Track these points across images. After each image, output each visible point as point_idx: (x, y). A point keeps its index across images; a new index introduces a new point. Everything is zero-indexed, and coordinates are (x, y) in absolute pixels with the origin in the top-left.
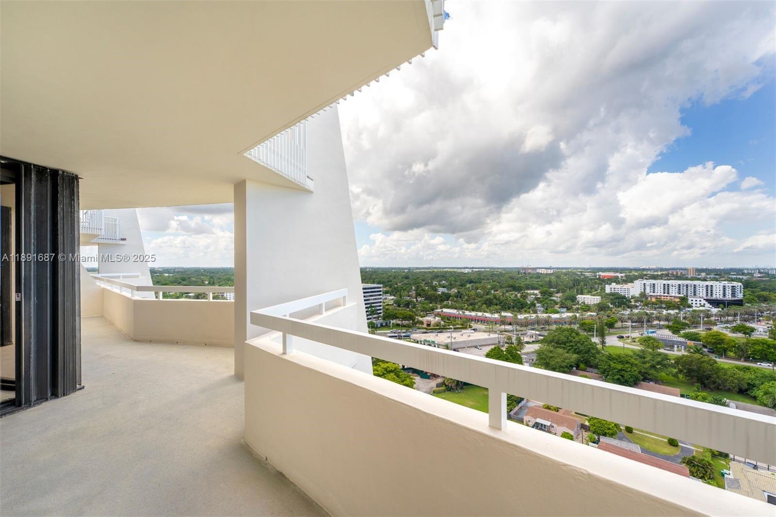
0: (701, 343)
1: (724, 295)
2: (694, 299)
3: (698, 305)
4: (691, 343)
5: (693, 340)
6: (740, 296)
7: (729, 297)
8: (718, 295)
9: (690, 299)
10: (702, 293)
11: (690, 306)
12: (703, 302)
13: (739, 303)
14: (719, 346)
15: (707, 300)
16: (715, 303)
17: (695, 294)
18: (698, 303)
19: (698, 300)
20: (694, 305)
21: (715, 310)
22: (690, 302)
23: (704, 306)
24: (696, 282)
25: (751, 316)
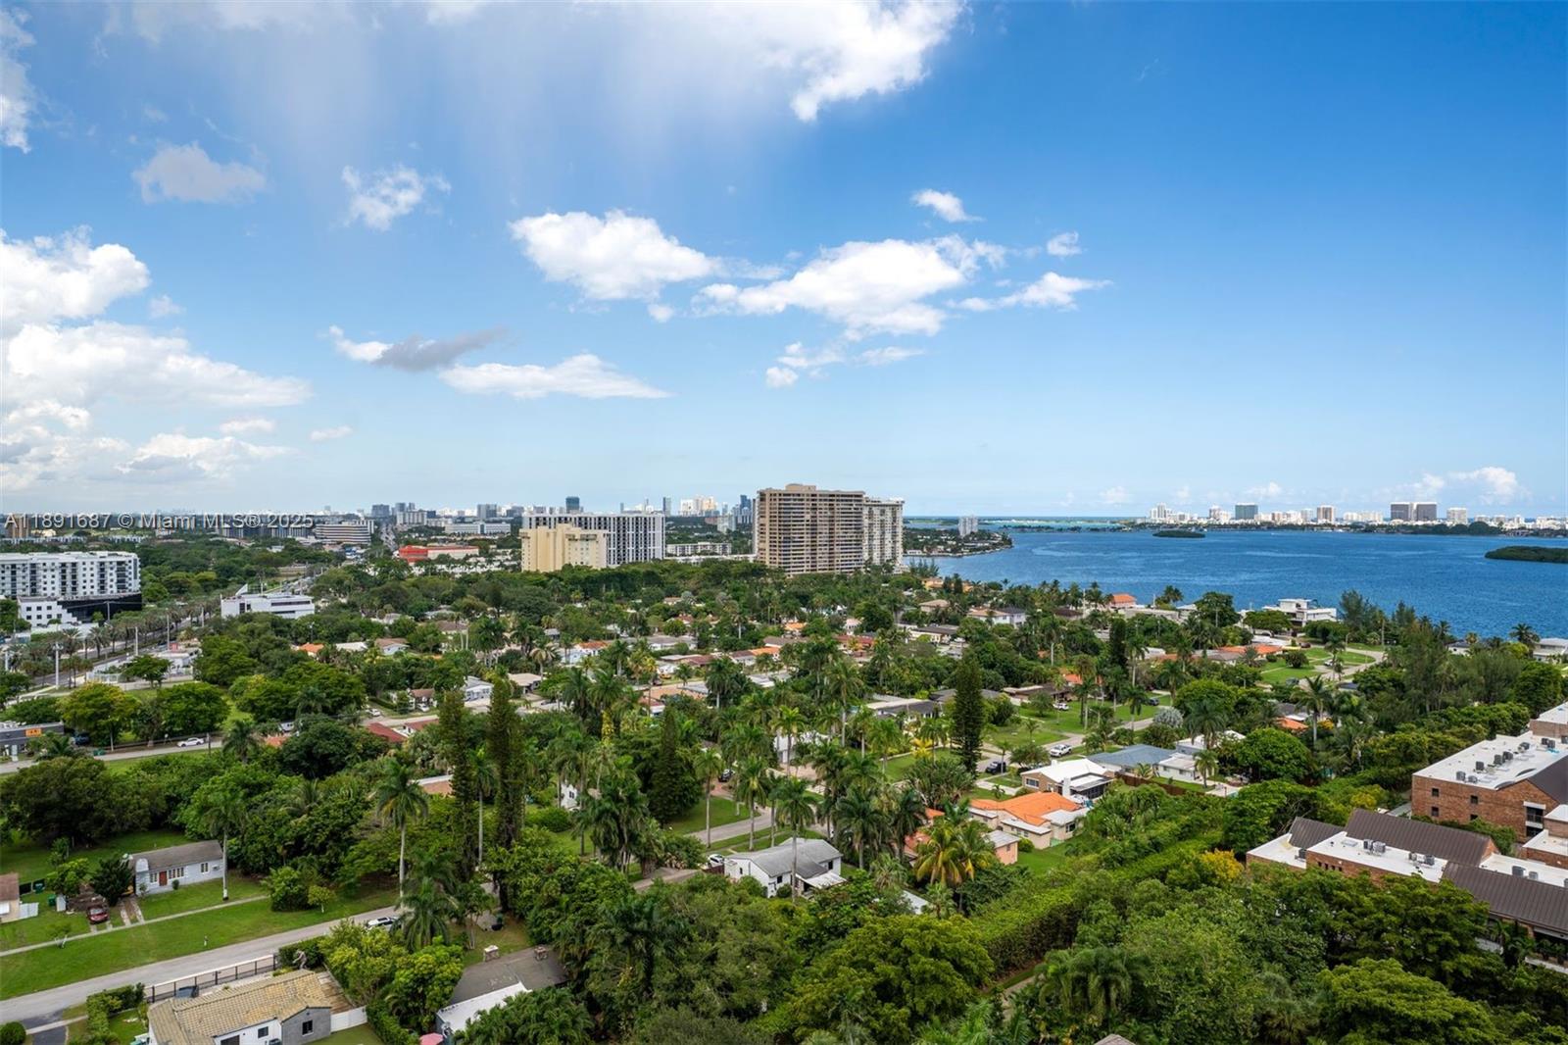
0: (61, 723)
1: (102, 588)
2: (34, 605)
3: (44, 620)
4: (34, 731)
5: (40, 722)
6: (134, 586)
7: (112, 591)
8: (88, 589)
9: (24, 605)
10: (50, 584)
11: (24, 627)
12: (57, 609)
13: (133, 604)
14: (103, 722)
15: (64, 604)
16: (84, 609)
17: (34, 591)
18: (43, 616)
19: (44, 605)
20: (34, 621)
21: (85, 630)
22: (23, 614)
23: (58, 621)
24: (37, 557)
25: (162, 635)
